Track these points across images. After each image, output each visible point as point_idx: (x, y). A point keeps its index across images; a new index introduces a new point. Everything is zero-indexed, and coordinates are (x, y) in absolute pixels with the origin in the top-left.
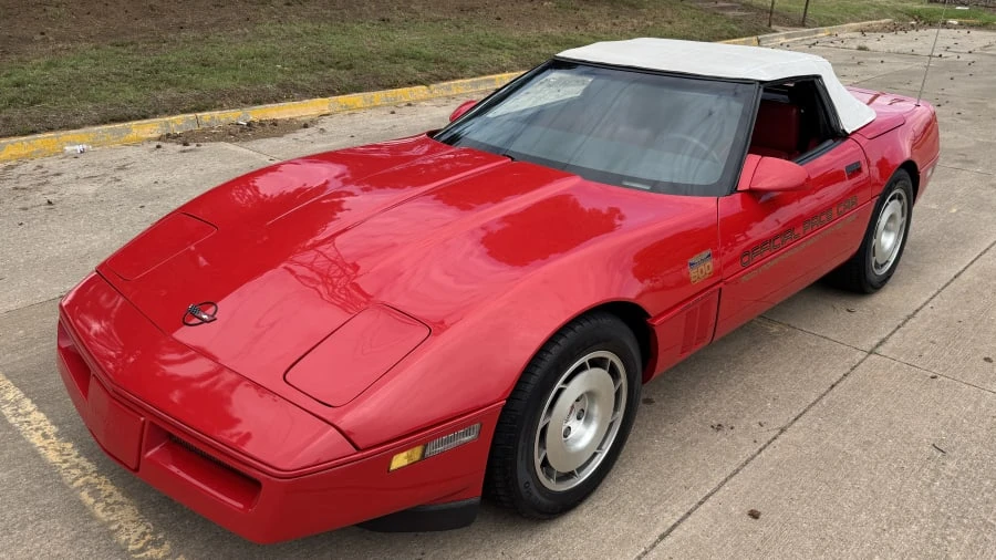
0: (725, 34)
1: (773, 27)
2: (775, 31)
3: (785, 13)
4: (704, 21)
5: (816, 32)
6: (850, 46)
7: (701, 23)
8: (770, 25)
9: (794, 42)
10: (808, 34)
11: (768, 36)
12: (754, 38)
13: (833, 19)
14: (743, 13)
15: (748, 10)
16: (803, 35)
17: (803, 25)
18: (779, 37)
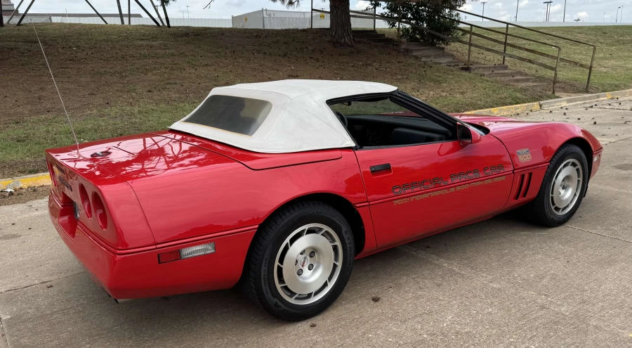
0: (509, 100)
1: (557, 94)
2: (558, 97)
3: (572, 82)
4: (494, 91)
5: (598, 97)
6: (625, 107)
7: (491, 92)
8: (553, 93)
9: (576, 105)
10: (590, 98)
11: (549, 101)
12: (536, 104)
13: (616, 86)
14: (535, 84)
15: (541, 81)
16: (585, 99)
17: (587, 92)
18: (561, 102)
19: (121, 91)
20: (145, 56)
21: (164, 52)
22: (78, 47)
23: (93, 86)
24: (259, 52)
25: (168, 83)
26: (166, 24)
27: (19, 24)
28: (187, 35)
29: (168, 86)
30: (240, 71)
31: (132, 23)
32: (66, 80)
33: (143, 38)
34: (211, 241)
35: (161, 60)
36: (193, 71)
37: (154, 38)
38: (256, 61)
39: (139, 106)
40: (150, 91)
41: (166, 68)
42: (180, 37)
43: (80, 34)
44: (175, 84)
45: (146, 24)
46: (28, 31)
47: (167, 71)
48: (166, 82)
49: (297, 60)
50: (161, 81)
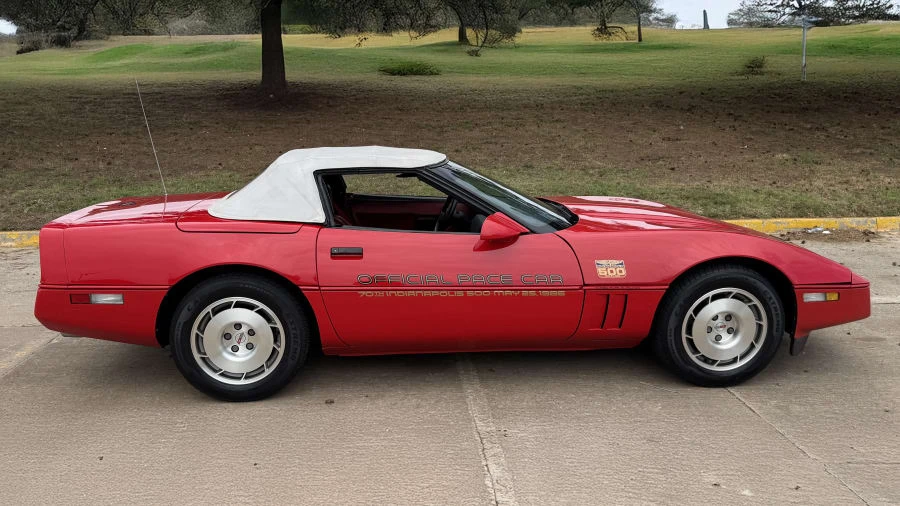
34: (119, 293)
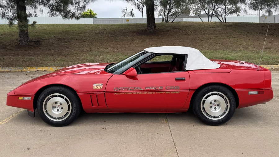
19: (200, 45)
20: (211, 34)
21: (219, 32)
22: (189, 30)
23: (191, 43)
24: (260, 33)
25: (217, 44)
26: (224, 21)
27: (172, 22)
28: (231, 26)
29: (216, 44)
30: (248, 40)
31: (212, 21)
32: (183, 41)
33: (213, 27)
35: (217, 35)
36: (228, 39)
37: (217, 27)
38: (257, 36)
39: (204, 50)
40: (209, 46)
41: (218, 38)
42: (228, 26)
43: (191, 26)
44: (220, 44)
45: (216, 21)
46: (175, 24)
47: (218, 39)
48: (216, 43)
49: (277, 37)
50: (215, 42)
